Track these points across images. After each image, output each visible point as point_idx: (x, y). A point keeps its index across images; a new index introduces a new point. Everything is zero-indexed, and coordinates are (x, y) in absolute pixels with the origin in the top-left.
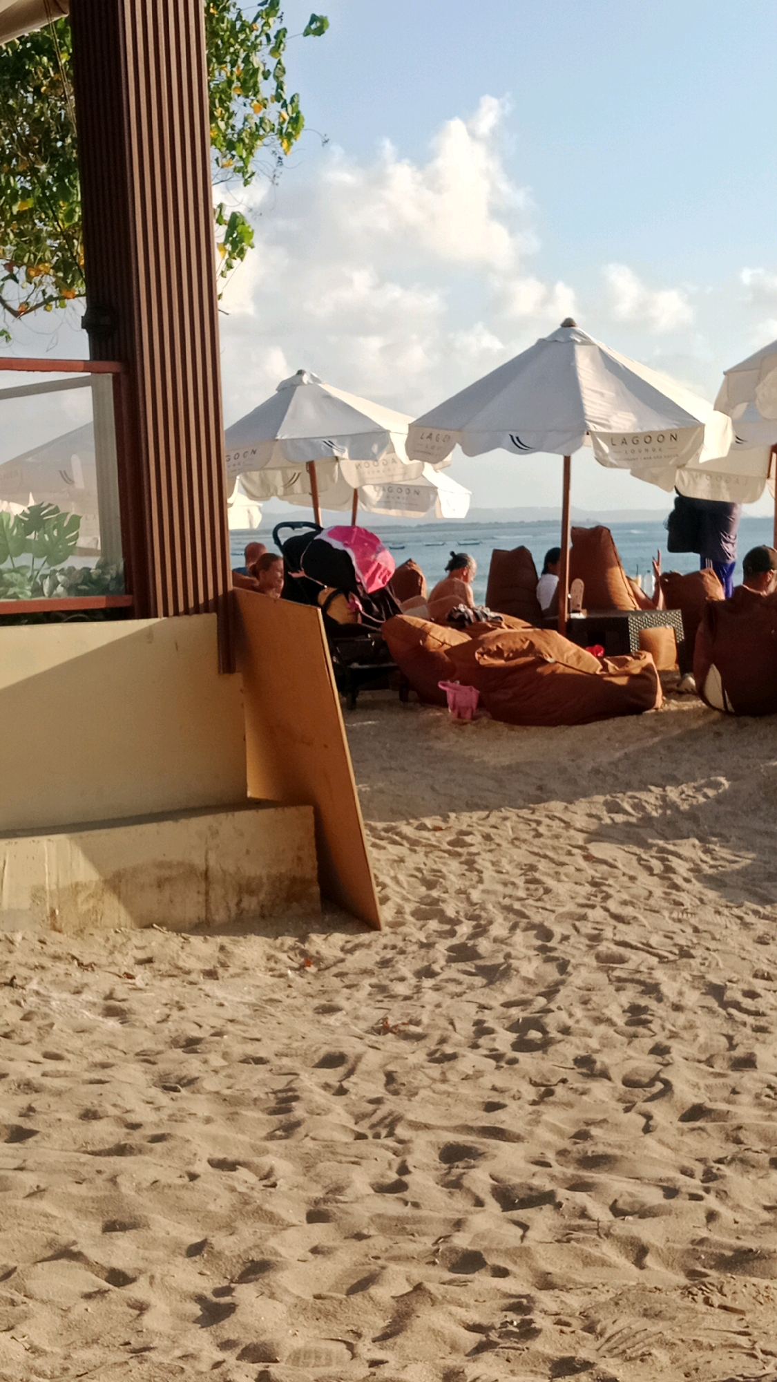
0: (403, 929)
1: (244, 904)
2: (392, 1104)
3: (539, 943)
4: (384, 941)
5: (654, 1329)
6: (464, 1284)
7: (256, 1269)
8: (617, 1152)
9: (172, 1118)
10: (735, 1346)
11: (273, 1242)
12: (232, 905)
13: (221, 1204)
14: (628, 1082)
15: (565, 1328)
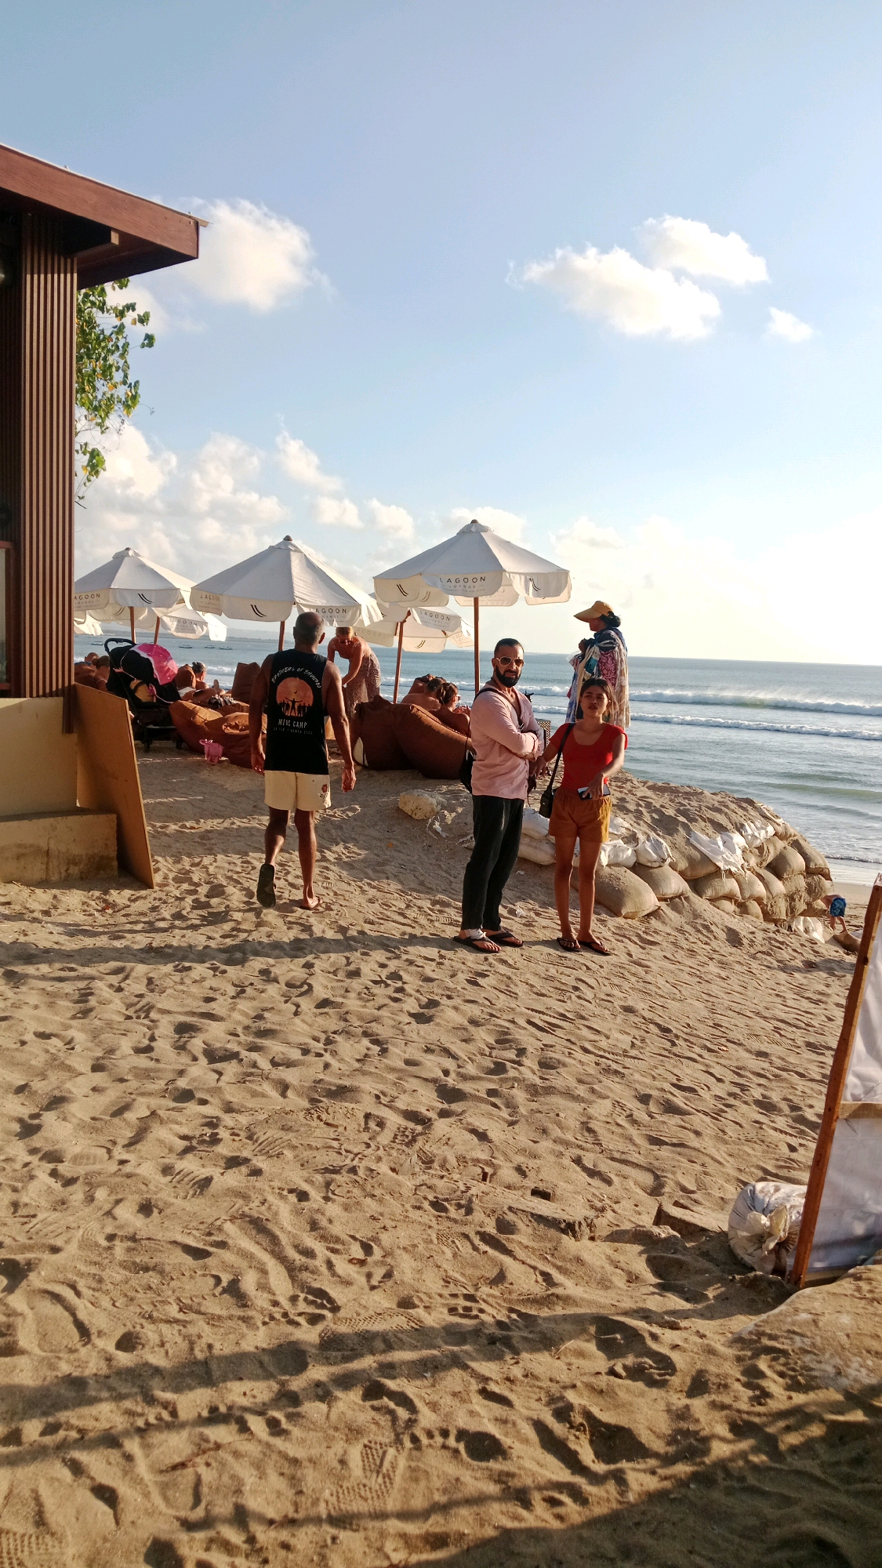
0: (167, 888)
1: (70, 871)
2: (150, 998)
3: (246, 899)
4: (154, 895)
5: (286, 1138)
6: (180, 1110)
7: (57, 1102)
8: (278, 1028)
9: (13, 1005)
10: (331, 1147)
11: (68, 1085)
12: (63, 871)
13: (39, 1061)
14: (289, 985)
15: (237, 1138)
